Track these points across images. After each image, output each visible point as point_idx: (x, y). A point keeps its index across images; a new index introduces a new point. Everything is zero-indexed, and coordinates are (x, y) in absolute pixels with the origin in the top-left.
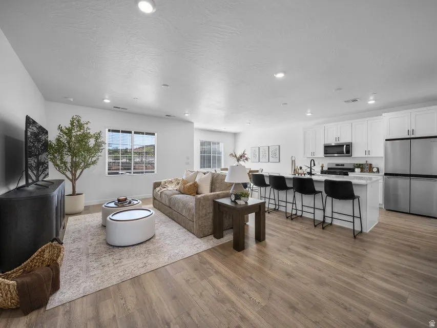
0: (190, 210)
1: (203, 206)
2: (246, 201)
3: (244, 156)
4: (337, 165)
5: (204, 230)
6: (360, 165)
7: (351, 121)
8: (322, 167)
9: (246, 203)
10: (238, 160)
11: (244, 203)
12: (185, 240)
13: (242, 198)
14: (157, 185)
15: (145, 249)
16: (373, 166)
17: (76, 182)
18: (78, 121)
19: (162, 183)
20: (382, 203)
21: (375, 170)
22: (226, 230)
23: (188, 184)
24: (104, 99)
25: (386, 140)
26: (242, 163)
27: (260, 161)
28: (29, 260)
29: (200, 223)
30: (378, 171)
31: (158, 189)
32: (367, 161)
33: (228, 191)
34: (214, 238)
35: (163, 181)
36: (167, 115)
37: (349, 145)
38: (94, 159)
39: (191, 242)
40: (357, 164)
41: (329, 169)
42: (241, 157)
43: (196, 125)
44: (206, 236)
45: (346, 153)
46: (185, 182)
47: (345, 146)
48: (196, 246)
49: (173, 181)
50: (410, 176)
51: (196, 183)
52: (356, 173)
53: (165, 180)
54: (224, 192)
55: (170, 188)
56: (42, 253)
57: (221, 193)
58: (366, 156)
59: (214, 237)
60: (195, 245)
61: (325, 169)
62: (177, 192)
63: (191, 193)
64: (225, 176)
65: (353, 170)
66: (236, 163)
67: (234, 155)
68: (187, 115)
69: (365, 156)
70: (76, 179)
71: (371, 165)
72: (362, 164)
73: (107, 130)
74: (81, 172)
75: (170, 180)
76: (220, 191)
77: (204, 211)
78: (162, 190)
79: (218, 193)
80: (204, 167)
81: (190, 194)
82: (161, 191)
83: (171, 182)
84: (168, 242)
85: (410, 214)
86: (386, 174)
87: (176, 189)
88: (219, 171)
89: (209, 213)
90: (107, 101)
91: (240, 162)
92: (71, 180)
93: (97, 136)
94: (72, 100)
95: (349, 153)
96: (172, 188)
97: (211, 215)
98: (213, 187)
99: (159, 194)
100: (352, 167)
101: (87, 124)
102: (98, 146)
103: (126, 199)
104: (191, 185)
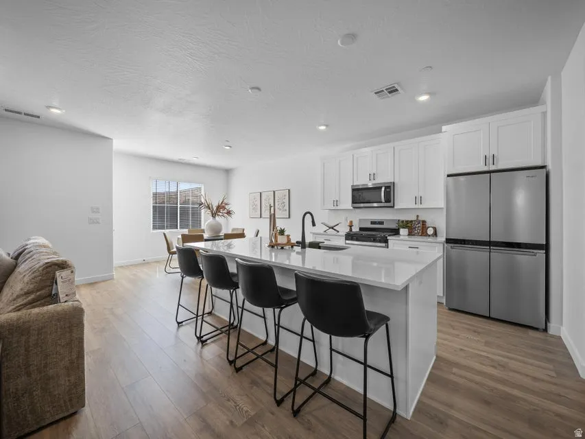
3: (224, 208)
4: (373, 223)
6: (407, 221)
7: (392, 145)
8: (351, 226)
10: (214, 215)
16: (428, 225)
20: (442, 295)
21: (430, 231)
25: (448, 176)
27: (263, 216)
30: (435, 234)
32: (418, 216)
37: (389, 187)
40: (403, 221)
41: (361, 229)
42: (219, 208)
45: (386, 202)
47: (383, 189)
50: (490, 244)
52: (401, 237)
58: (417, 206)
61: (356, 229)
65: (396, 232)
69: (414, 206)
71: (424, 222)
72: (412, 221)
80: (162, 227)
85: (489, 318)
86: (448, 241)
91: (217, 218)
95: (390, 202)
100: (394, 226)
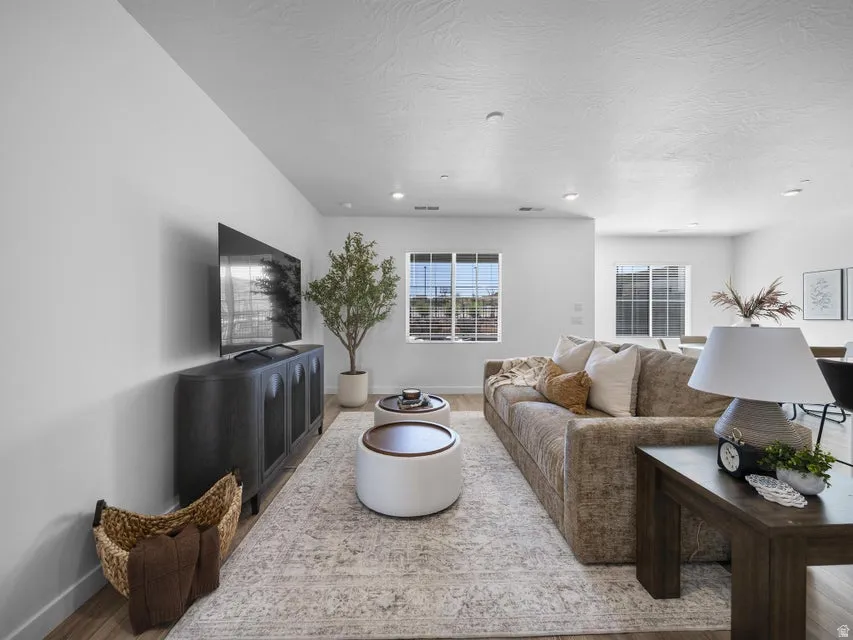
0: (554, 459)
1: (593, 461)
2: (810, 489)
3: (773, 301)
5: (599, 540)
9: (813, 499)
10: (748, 313)
11: (802, 503)
12: (533, 551)
13: (781, 472)
14: (493, 369)
15: (418, 543)
17: (357, 351)
18: (358, 241)
19: (504, 366)
22: (695, 563)
23: (563, 377)
24: (392, 194)
26: (763, 320)
28: (200, 501)
29: (584, 515)
31: (492, 378)
33: (703, 421)
34: (637, 585)
35: (506, 361)
36: (522, 209)
38: (383, 309)
39: (550, 568)
42: (760, 302)
43: (602, 225)
44: (607, 564)
46: (555, 369)
48: (565, 593)
49: (531, 362)
51: (583, 375)
53: (511, 359)
54: (687, 420)
55: (519, 381)
56: (222, 490)
57: (672, 426)
59: (640, 577)
60: (560, 588)
62: (535, 393)
63: (567, 402)
64: (693, 362)
66: (740, 322)
67: (731, 296)
68: (571, 198)
70: (356, 346)
73: (408, 256)
74: (364, 333)
75: (524, 359)
76: (669, 415)
77: (598, 479)
78: (501, 383)
79: (657, 421)
80: (628, 332)
81: (566, 407)
82: (496, 385)
83: (526, 365)
84: (481, 539)
87: (533, 383)
88: (673, 345)
89: (619, 489)
90: (398, 196)
91: (755, 319)
92: (348, 347)
93: (387, 267)
94: (349, 206)
96: (524, 380)
97: (628, 495)
98: (645, 394)
99: (493, 390)
101: (371, 245)
102: (388, 285)
103: (417, 396)
104: (568, 381)
